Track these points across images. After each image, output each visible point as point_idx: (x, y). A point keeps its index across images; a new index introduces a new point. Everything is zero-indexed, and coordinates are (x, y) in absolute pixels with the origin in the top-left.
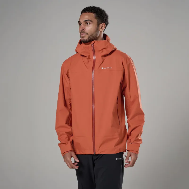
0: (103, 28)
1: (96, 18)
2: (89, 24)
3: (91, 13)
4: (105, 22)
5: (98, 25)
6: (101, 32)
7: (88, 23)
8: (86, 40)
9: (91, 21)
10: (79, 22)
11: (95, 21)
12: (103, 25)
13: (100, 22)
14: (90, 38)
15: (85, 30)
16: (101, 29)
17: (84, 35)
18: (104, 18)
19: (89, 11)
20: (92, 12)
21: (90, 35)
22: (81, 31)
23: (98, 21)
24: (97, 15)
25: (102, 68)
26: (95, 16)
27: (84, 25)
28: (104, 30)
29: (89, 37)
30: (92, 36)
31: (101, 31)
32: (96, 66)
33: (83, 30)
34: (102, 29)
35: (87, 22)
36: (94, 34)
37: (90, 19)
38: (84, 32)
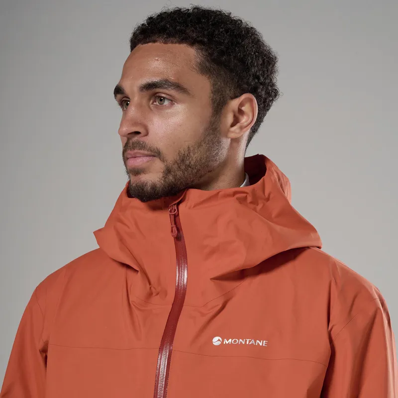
0: (244, 120)
1: (204, 70)
2: (166, 103)
3: (181, 42)
4: (254, 91)
5: (219, 106)
6: (236, 141)
7: (162, 100)
8: (154, 187)
9: (178, 87)
10: (118, 90)
11: (203, 86)
12: (241, 105)
13: (228, 92)
14: (175, 177)
15: (147, 134)
16: (233, 125)
17: (139, 162)
18: (247, 69)
19: (170, 35)
20: (184, 38)
21: (176, 162)
22: (129, 139)
23: (214, 85)
24: (211, 55)
25: (216, 341)
26: (199, 60)
27: (140, 106)
28: (254, 130)
29: (168, 171)
30: (183, 167)
31: (232, 135)
32: (186, 327)
33: (137, 133)
34: (241, 128)
35: (158, 90)
36: (195, 157)
37: (172, 78)
38: (142, 146)
